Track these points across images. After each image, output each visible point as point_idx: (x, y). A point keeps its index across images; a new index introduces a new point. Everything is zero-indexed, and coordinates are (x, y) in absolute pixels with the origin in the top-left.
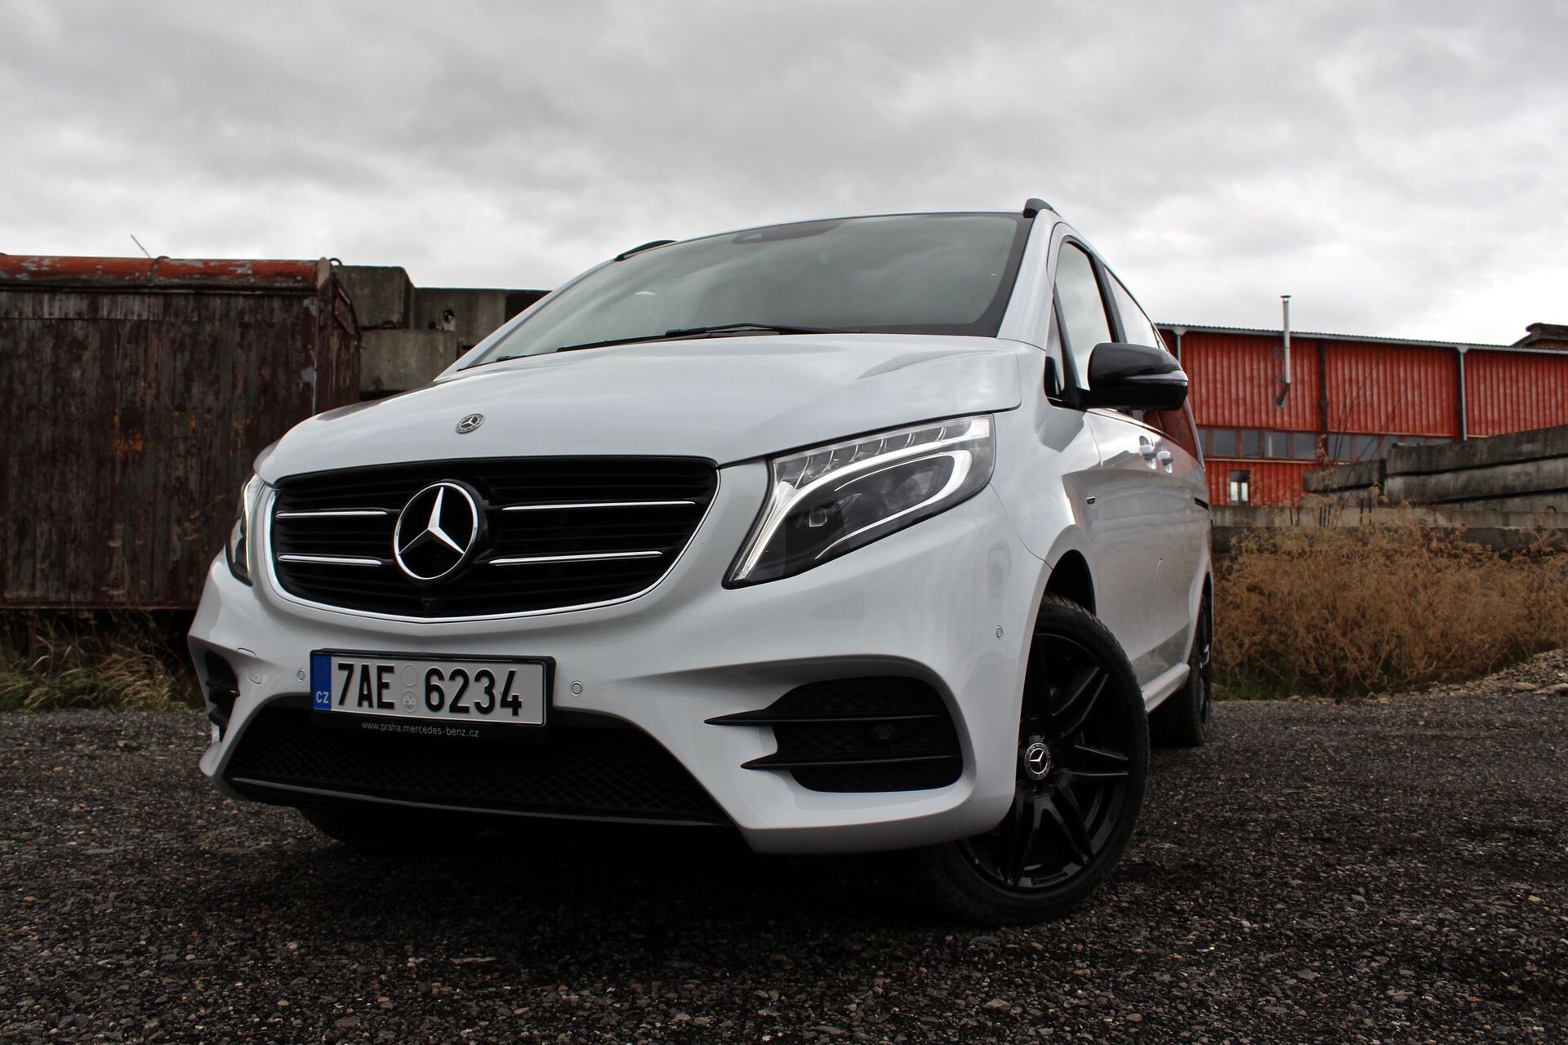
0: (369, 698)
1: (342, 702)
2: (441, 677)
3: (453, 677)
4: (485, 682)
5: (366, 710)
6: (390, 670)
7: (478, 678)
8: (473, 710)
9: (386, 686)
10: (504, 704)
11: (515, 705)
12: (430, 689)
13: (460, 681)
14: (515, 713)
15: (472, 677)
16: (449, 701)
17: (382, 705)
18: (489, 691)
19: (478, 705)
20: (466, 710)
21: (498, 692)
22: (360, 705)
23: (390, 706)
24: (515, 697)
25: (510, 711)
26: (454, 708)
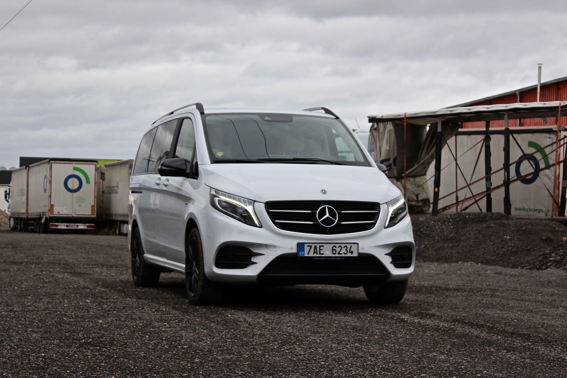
0: (317, 253)
1: (308, 254)
2: (336, 247)
3: (339, 247)
4: (346, 248)
5: (315, 255)
6: (323, 246)
7: (344, 247)
8: (343, 254)
9: (322, 250)
10: (350, 252)
11: (352, 252)
12: (333, 250)
13: (340, 248)
14: (352, 254)
15: (343, 247)
16: (337, 252)
17: (320, 254)
18: (346, 250)
19: (344, 253)
20: (341, 254)
21: (348, 250)
22: (314, 254)
23: (323, 254)
24: (352, 251)
25: (351, 254)
26: (339, 254)
